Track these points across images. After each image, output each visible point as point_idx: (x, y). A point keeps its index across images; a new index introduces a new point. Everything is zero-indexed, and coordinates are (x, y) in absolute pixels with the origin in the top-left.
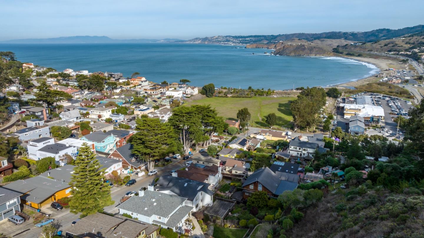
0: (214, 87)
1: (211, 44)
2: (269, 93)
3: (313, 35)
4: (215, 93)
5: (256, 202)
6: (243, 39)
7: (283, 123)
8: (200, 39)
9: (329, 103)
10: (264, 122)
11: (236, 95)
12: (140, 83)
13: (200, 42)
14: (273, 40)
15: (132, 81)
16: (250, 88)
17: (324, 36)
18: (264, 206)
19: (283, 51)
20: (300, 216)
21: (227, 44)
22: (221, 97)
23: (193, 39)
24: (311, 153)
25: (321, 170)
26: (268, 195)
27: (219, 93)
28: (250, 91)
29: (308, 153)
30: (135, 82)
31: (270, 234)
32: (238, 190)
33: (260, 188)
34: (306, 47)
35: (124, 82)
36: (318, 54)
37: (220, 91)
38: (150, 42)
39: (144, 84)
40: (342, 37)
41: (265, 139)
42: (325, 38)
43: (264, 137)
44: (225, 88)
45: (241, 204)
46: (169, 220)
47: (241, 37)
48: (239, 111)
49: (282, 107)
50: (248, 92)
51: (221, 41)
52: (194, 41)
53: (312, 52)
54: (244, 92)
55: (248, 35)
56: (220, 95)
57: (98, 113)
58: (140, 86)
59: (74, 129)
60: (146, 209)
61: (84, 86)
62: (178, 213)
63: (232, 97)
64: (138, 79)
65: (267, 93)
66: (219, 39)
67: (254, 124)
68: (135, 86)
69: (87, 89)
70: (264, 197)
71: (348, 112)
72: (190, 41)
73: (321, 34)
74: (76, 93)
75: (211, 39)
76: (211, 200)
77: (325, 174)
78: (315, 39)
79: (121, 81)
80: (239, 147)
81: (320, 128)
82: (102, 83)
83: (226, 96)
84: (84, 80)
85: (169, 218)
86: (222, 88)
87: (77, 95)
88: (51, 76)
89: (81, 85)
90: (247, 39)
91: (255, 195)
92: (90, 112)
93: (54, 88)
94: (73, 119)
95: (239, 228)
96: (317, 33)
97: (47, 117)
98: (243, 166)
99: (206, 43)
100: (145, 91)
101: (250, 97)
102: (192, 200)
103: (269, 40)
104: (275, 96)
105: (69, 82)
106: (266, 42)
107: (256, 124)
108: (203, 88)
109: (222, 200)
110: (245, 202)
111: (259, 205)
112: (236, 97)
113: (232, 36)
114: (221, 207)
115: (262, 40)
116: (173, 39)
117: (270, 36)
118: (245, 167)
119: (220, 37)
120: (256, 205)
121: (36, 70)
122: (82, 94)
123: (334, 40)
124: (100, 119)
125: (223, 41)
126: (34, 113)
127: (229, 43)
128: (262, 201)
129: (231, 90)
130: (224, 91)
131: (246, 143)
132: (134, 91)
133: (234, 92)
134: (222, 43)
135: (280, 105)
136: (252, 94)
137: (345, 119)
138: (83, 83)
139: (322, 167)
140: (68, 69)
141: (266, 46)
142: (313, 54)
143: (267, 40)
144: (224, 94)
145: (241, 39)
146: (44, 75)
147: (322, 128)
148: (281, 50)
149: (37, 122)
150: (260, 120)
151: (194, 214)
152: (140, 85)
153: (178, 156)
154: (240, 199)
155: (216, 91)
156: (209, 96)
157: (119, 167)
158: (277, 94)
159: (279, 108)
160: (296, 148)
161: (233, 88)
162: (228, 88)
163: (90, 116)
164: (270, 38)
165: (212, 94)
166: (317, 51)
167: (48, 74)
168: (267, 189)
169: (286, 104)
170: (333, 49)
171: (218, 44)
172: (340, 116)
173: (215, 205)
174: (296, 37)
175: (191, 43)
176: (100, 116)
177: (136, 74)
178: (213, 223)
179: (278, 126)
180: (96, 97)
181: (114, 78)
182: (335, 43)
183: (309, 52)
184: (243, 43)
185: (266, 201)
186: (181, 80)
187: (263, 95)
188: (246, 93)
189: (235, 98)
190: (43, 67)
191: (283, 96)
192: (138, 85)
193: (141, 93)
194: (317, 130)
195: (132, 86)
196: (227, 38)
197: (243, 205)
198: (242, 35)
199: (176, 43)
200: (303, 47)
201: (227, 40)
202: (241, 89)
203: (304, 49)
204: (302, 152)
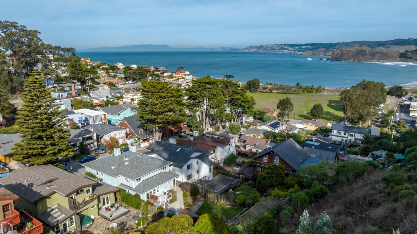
0: (259, 83)
1: (265, 51)
2: (320, 90)
3: (377, 42)
4: (260, 89)
5: (268, 178)
6: (299, 47)
7: (331, 118)
8: (255, 47)
9: (391, 101)
10: (309, 115)
11: (282, 91)
12: (184, 76)
13: (255, 50)
14: (331, 48)
15: (176, 75)
16: (298, 84)
17: (390, 43)
18: (278, 184)
19: (341, 56)
20: (324, 193)
21: (282, 52)
22: (265, 92)
23: (248, 48)
24: (359, 140)
25: (370, 154)
26: (286, 170)
27: (264, 89)
28: (298, 88)
29: (356, 139)
30: (179, 75)
31: (269, 211)
32: (250, 166)
33: (276, 161)
34: (367, 52)
35: (168, 76)
36: (382, 60)
37: (265, 87)
38: (207, 51)
39: (187, 77)
40: (412, 44)
41: (306, 129)
42: (391, 44)
43: (304, 126)
44: (271, 84)
45: (250, 182)
46: (139, 185)
47: (297, 45)
48: (280, 101)
49: (332, 103)
50: (295, 89)
51: (276, 49)
52: (249, 49)
53: (374, 57)
54: (291, 88)
55: (304, 43)
56: (265, 91)
57: (131, 97)
58: (183, 80)
59: (99, 105)
60: (113, 168)
61: (129, 77)
62: (155, 178)
63: (278, 93)
64: (182, 73)
65: (317, 90)
66: (274, 48)
67: (297, 117)
68: (178, 79)
69: (132, 80)
70: (279, 173)
71: (415, 110)
72: (245, 49)
73: (386, 42)
74: (120, 83)
75: (267, 47)
76: (210, 172)
77: (376, 159)
78: (379, 46)
79: (165, 74)
80: (269, 129)
81: (377, 124)
82: (146, 75)
83: (271, 92)
84: (129, 72)
85: (139, 182)
86: (267, 84)
87: (121, 85)
88: (103, 69)
89: (126, 76)
90: (303, 47)
91: (267, 169)
92: (124, 96)
93: (102, 79)
94: (102, 98)
95: (235, 206)
96: (382, 40)
97: (75, 93)
98: (266, 144)
99: (261, 51)
100: (187, 84)
101: (297, 94)
102: (181, 167)
103: (326, 48)
104: (326, 94)
105: (117, 74)
106: (323, 50)
107: (299, 117)
108: (248, 84)
109: (226, 175)
110: (254, 180)
111: (273, 182)
112: (282, 93)
113: (287, 44)
114: (221, 182)
115: (319, 48)
116: (229, 48)
117: (328, 44)
118: (269, 146)
119: (275, 45)
120: (268, 182)
121: (91, 63)
122: (125, 84)
123: (401, 47)
124: (132, 103)
125: (278, 49)
126: (63, 87)
127: (285, 51)
128: (276, 177)
129: (277, 86)
130: (270, 87)
131: (278, 125)
132: (175, 84)
133: (280, 88)
134: (277, 51)
135: (330, 102)
136: (300, 90)
137: (411, 117)
138: (129, 74)
139: (373, 151)
140: (118, 63)
141: (323, 53)
142: (375, 60)
143: (325, 48)
144: (269, 90)
145: (297, 47)
146: (97, 68)
147: (379, 124)
148: (338, 56)
149: (60, 94)
150: (305, 113)
151: (182, 185)
152: (184, 78)
153: (195, 133)
154: (249, 176)
155: (260, 86)
156: (253, 91)
157: (121, 136)
158: (329, 91)
159: (329, 104)
160: (340, 133)
161: (279, 84)
162: (274, 84)
163: (124, 100)
164: (328, 46)
165: (256, 89)
166: (380, 57)
167: (100, 68)
168: (286, 163)
169: (337, 101)
170: (399, 54)
171: (273, 52)
172: (404, 114)
173: (215, 179)
174: (357, 44)
175: (246, 51)
176: (132, 100)
177: (181, 68)
178: (204, 199)
179: (324, 120)
180: (138, 87)
181: (159, 71)
182: (402, 49)
183: (370, 57)
184: (299, 51)
185: (282, 177)
186: (225, 76)
187: (313, 92)
188: (293, 89)
189: (280, 94)
190: (97, 62)
191: (336, 94)
192: (181, 79)
193: (183, 85)
194: (373, 125)
195: (175, 79)
196: (283, 47)
197: (253, 183)
198: (299, 43)
199: (231, 51)
200: (364, 53)
201: (282, 48)
202: (288, 86)
203: (365, 54)
204: (347, 138)
